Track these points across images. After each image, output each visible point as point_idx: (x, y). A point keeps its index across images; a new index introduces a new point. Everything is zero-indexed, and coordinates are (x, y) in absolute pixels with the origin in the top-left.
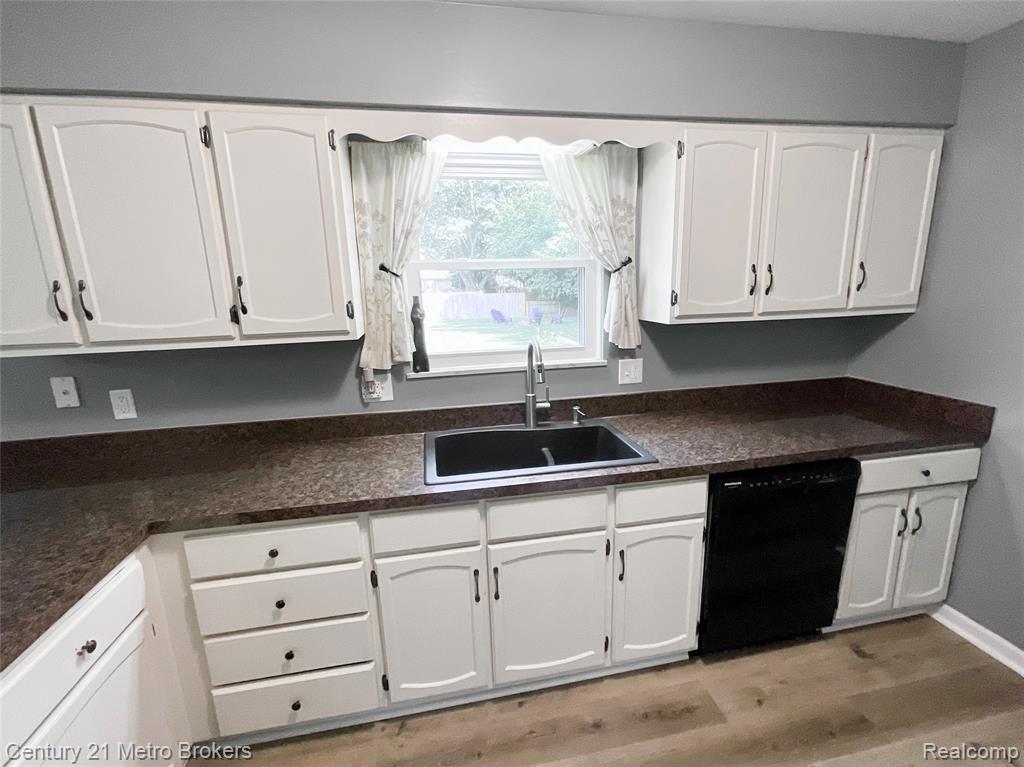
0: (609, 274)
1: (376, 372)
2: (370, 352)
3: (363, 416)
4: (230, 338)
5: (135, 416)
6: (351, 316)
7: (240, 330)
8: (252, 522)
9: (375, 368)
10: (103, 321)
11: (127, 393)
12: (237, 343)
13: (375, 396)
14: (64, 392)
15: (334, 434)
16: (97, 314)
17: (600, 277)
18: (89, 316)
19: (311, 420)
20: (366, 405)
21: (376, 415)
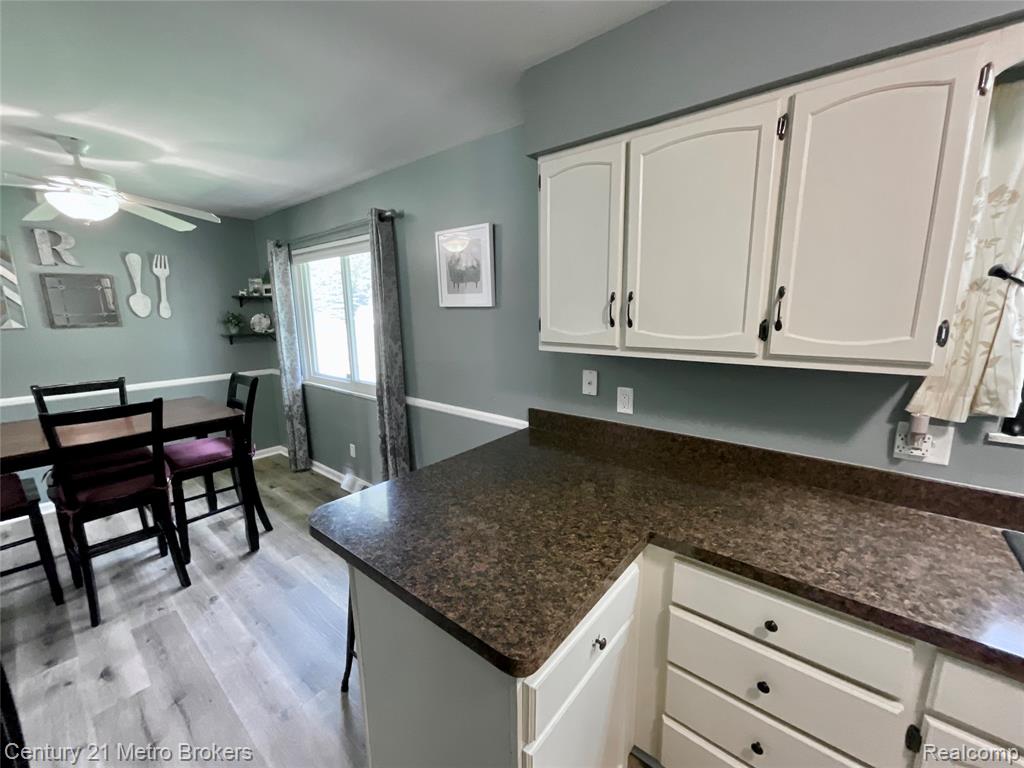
1: (934, 421)
2: (929, 393)
3: (888, 475)
4: (752, 356)
5: (631, 412)
6: (942, 342)
7: (766, 349)
8: (755, 579)
9: (933, 416)
10: (639, 329)
11: (629, 391)
12: (758, 362)
13: (916, 453)
14: (589, 383)
15: (835, 486)
16: (635, 323)
18: (630, 324)
19: (808, 460)
20: (896, 461)
21: (909, 478)
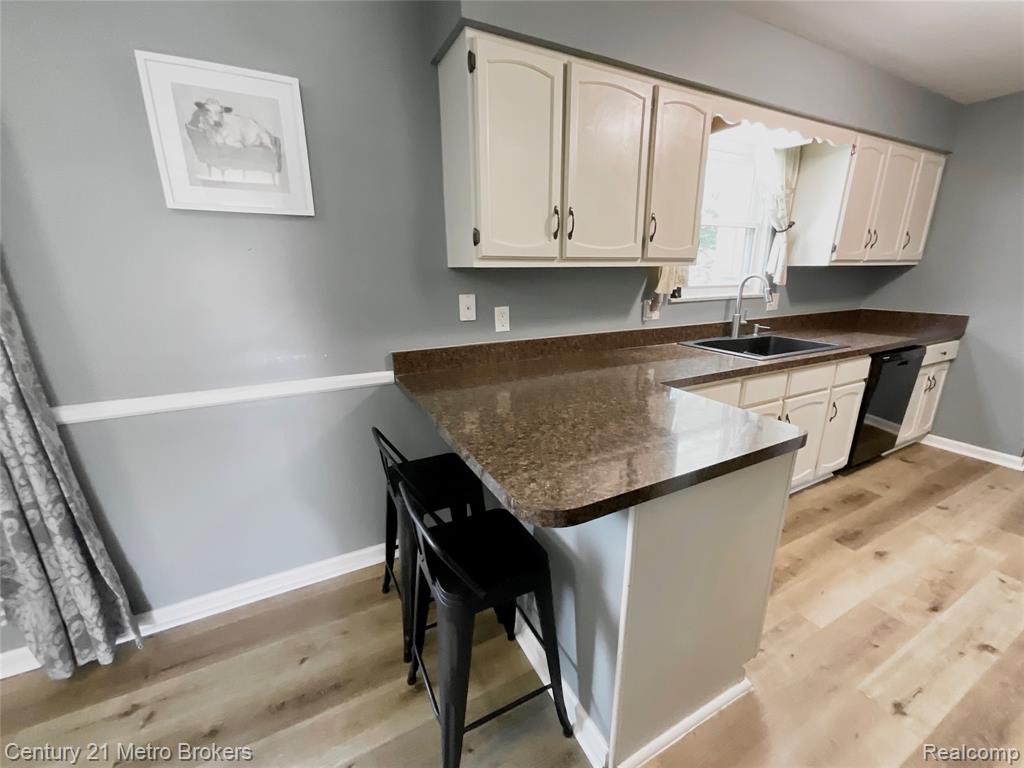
0: (774, 232)
3: (644, 330)
5: (508, 329)
7: (643, 254)
11: (506, 309)
14: (468, 308)
17: (766, 234)
18: (570, 236)
20: (644, 322)
21: (651, 330)
